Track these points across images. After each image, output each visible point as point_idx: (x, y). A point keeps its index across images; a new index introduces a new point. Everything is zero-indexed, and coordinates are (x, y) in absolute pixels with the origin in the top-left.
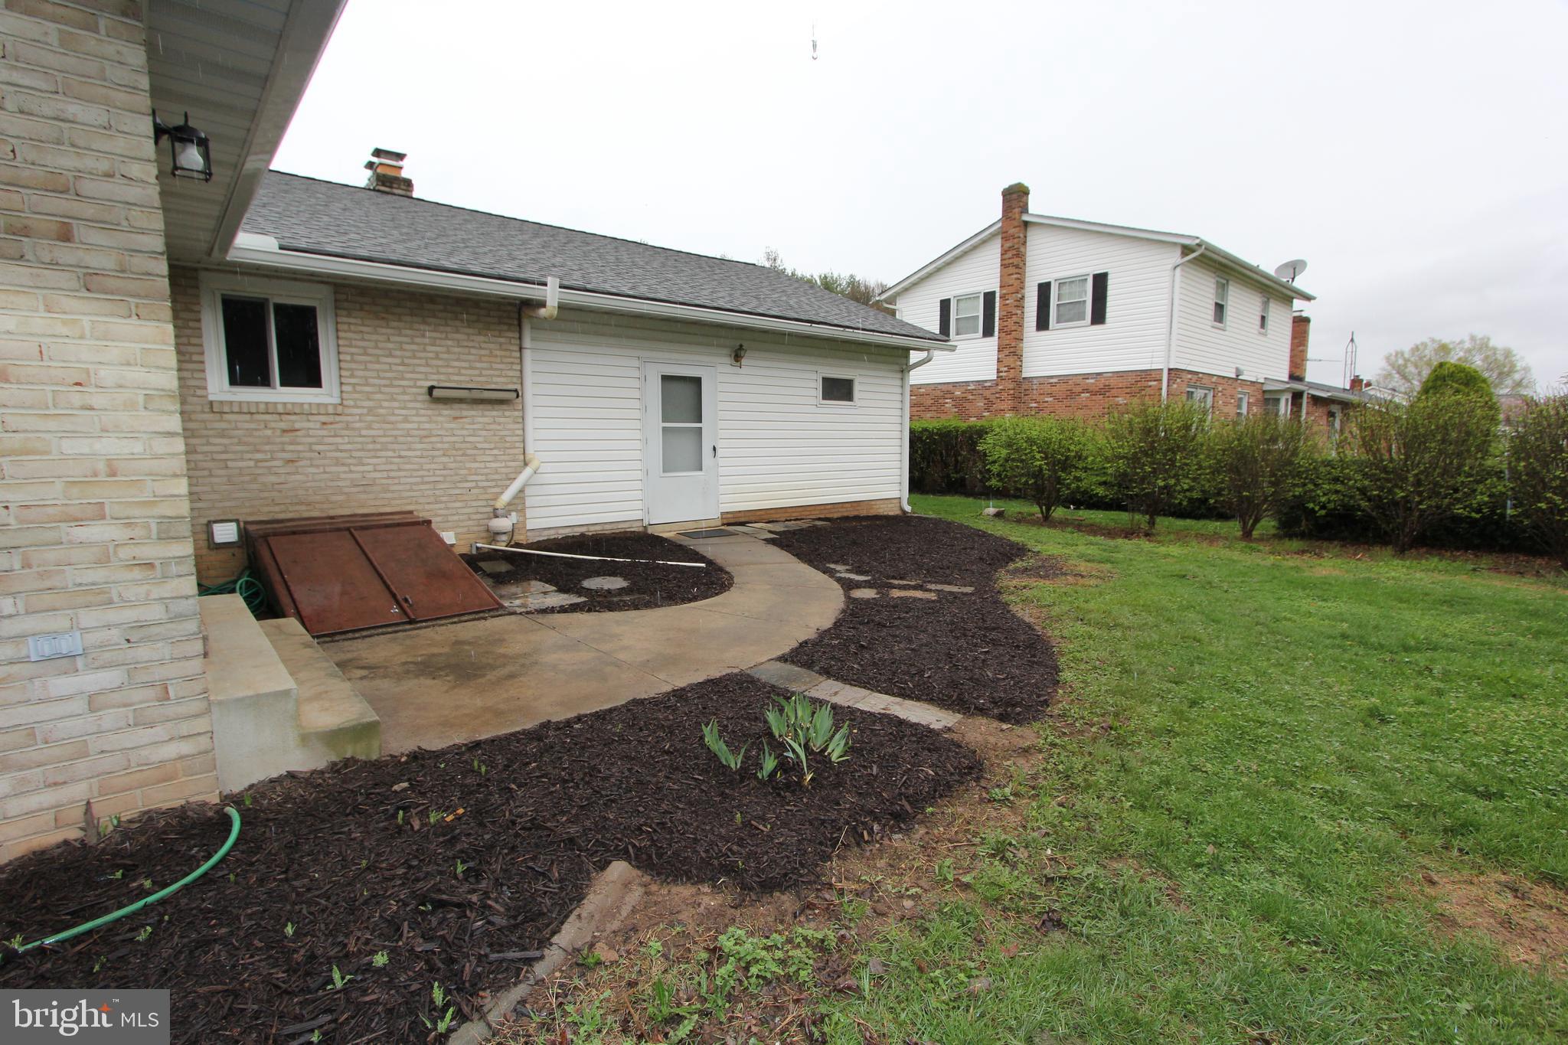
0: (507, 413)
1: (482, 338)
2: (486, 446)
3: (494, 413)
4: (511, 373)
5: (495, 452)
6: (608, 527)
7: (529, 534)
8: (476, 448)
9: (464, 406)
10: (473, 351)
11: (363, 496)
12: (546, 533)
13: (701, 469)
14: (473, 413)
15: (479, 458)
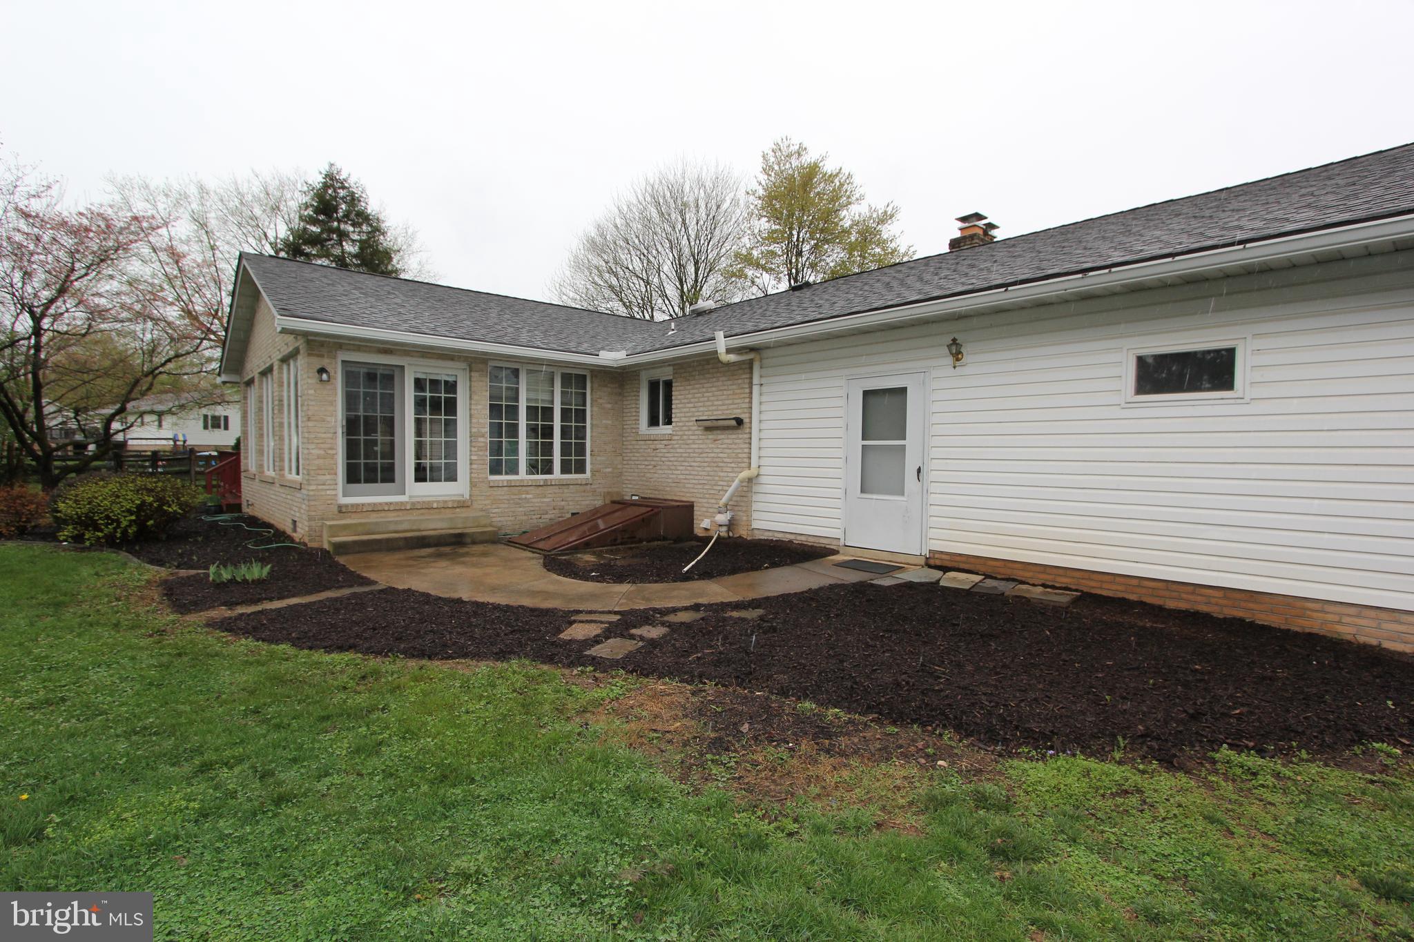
0: (741, 436)
1: (729, 383)
2: (728, 460)
3: (734, 436)
4: (744, 406)
5: (733, 465)
6: (811, 539)
7: (756, 532)
8: (723, 462)
9: (719, 432)
10: (725, 392)
11: (676, 489)
12: (767, 534)
13: (903, 494)
14: (723, 436)
15: (725, 469)
